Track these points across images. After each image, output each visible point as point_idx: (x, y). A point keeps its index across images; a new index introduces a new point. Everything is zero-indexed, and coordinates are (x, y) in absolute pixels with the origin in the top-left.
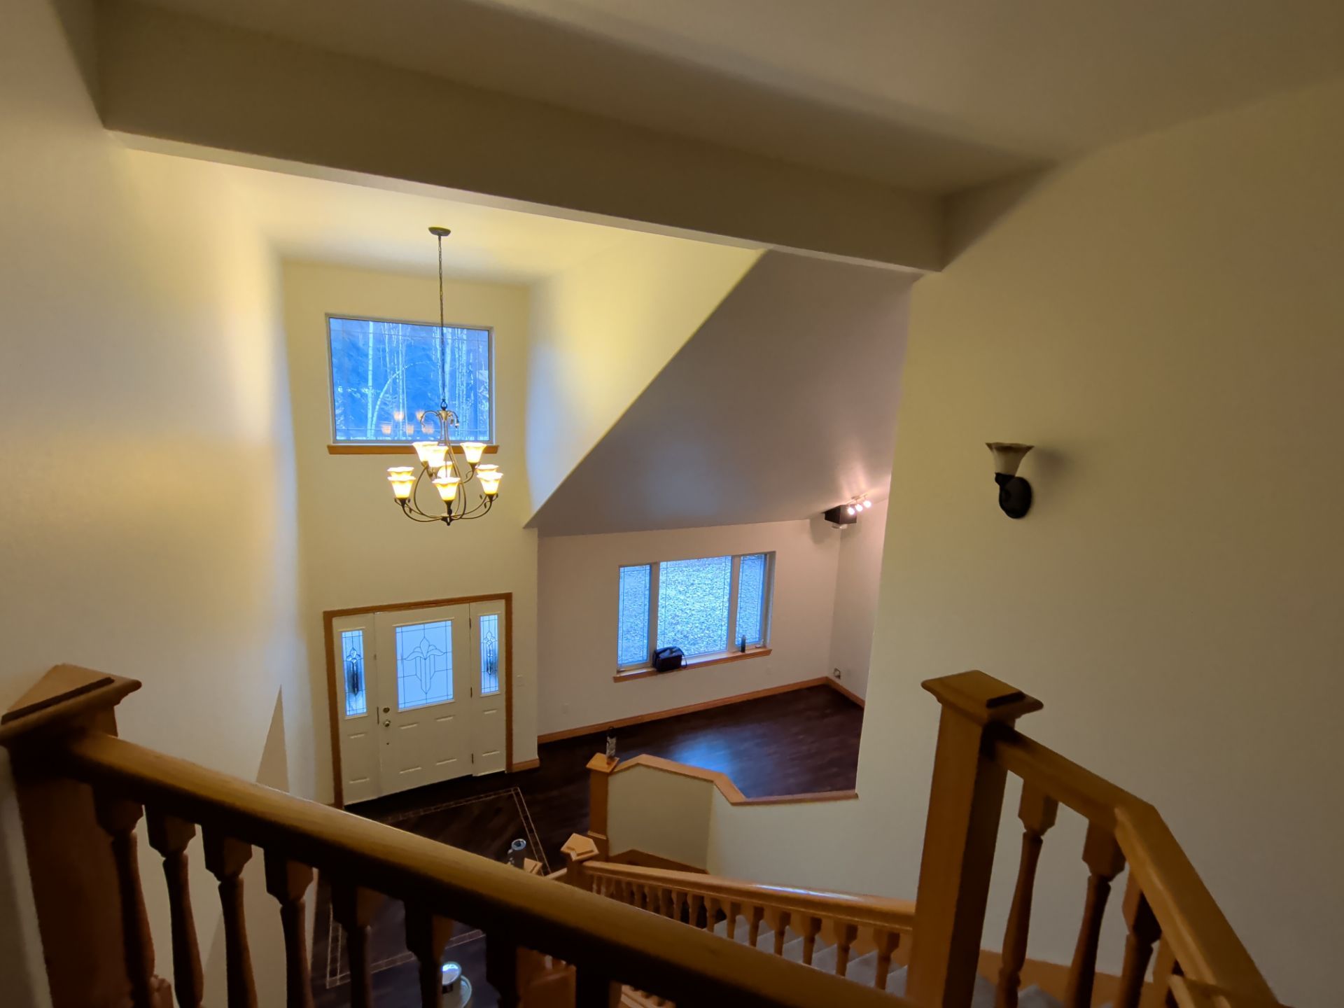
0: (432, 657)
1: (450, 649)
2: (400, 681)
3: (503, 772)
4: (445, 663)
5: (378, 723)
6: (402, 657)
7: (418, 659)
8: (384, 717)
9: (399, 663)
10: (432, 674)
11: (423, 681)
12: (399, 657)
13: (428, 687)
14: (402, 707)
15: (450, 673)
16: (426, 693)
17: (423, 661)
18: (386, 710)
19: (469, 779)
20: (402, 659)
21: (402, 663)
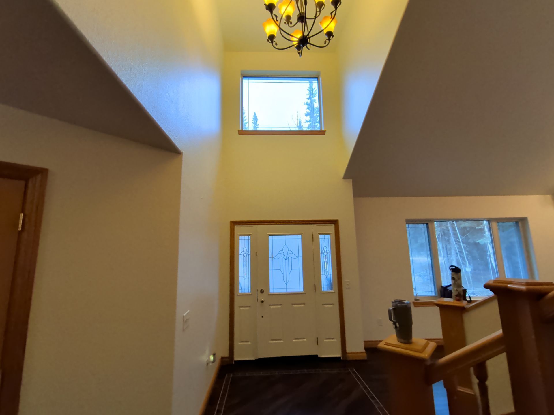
0: (290, 258)
1: (301, 255)
2: (271, 272)
3: (340, 358)
4: (298, 264)
5: (257, 301)
6: (272, 256)
7: (282, 258)
8: (261, 297)
9: (270, 259)
10: (290, 271)
11: (285, 274)
12: (270, 256)
13: (288, 280)
14: (271, 291)
15: (301, 271)
16: (286, 284)
17: (284, 260)
18: (262, 292)
19: (315, 358)
20: (272, 257)
21: (272, 260)
